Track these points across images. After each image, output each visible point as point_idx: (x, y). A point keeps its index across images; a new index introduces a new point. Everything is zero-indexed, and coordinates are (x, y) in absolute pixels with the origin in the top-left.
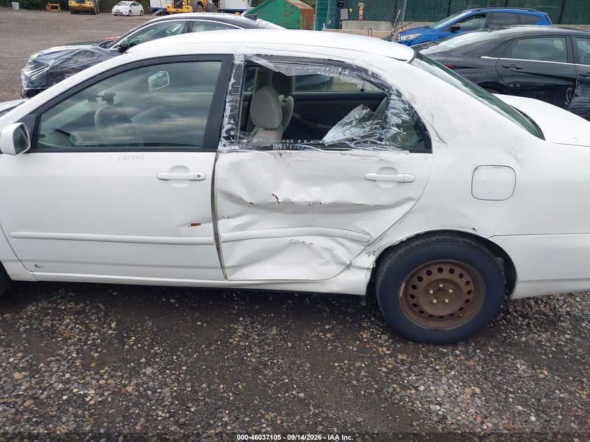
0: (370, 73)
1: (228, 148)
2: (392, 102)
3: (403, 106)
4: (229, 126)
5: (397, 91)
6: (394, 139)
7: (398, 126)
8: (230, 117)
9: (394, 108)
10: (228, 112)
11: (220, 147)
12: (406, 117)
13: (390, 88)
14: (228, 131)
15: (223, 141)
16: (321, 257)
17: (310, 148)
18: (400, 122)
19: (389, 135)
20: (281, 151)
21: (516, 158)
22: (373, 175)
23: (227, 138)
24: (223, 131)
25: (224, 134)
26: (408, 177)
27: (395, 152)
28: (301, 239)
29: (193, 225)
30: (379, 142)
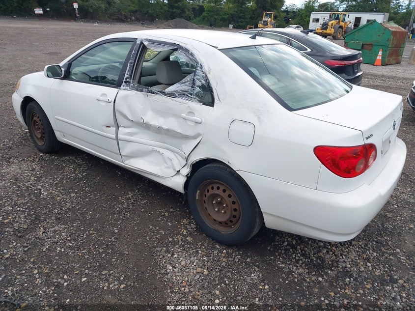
0: (190, 53)
1: (125, 88)
2: (197, 71)
3: (202, 74)
4: (127, 76)
5: (201, 65)
6: (197, 95)
7: (199, 87)
8: (128, 71)
9: (198, 75)
10: (128, 69)
11: (122, 87)
12: (204, 82)
13: (197, 63)
14: (126, 79)
15: (124, 84)
16: (166, 163)
17: (159, 94)
18: (201, 85)
19: (195, 92)
20: (148, 94)
21: (259, 118)
22: (184, 115)
23: (125, 82)
24: (125, 78)
25: (124, 80)
26: (199, 120)
27: (196, 103)
28: (158, 149)
29: (107, 127)
30: (189, 95)
